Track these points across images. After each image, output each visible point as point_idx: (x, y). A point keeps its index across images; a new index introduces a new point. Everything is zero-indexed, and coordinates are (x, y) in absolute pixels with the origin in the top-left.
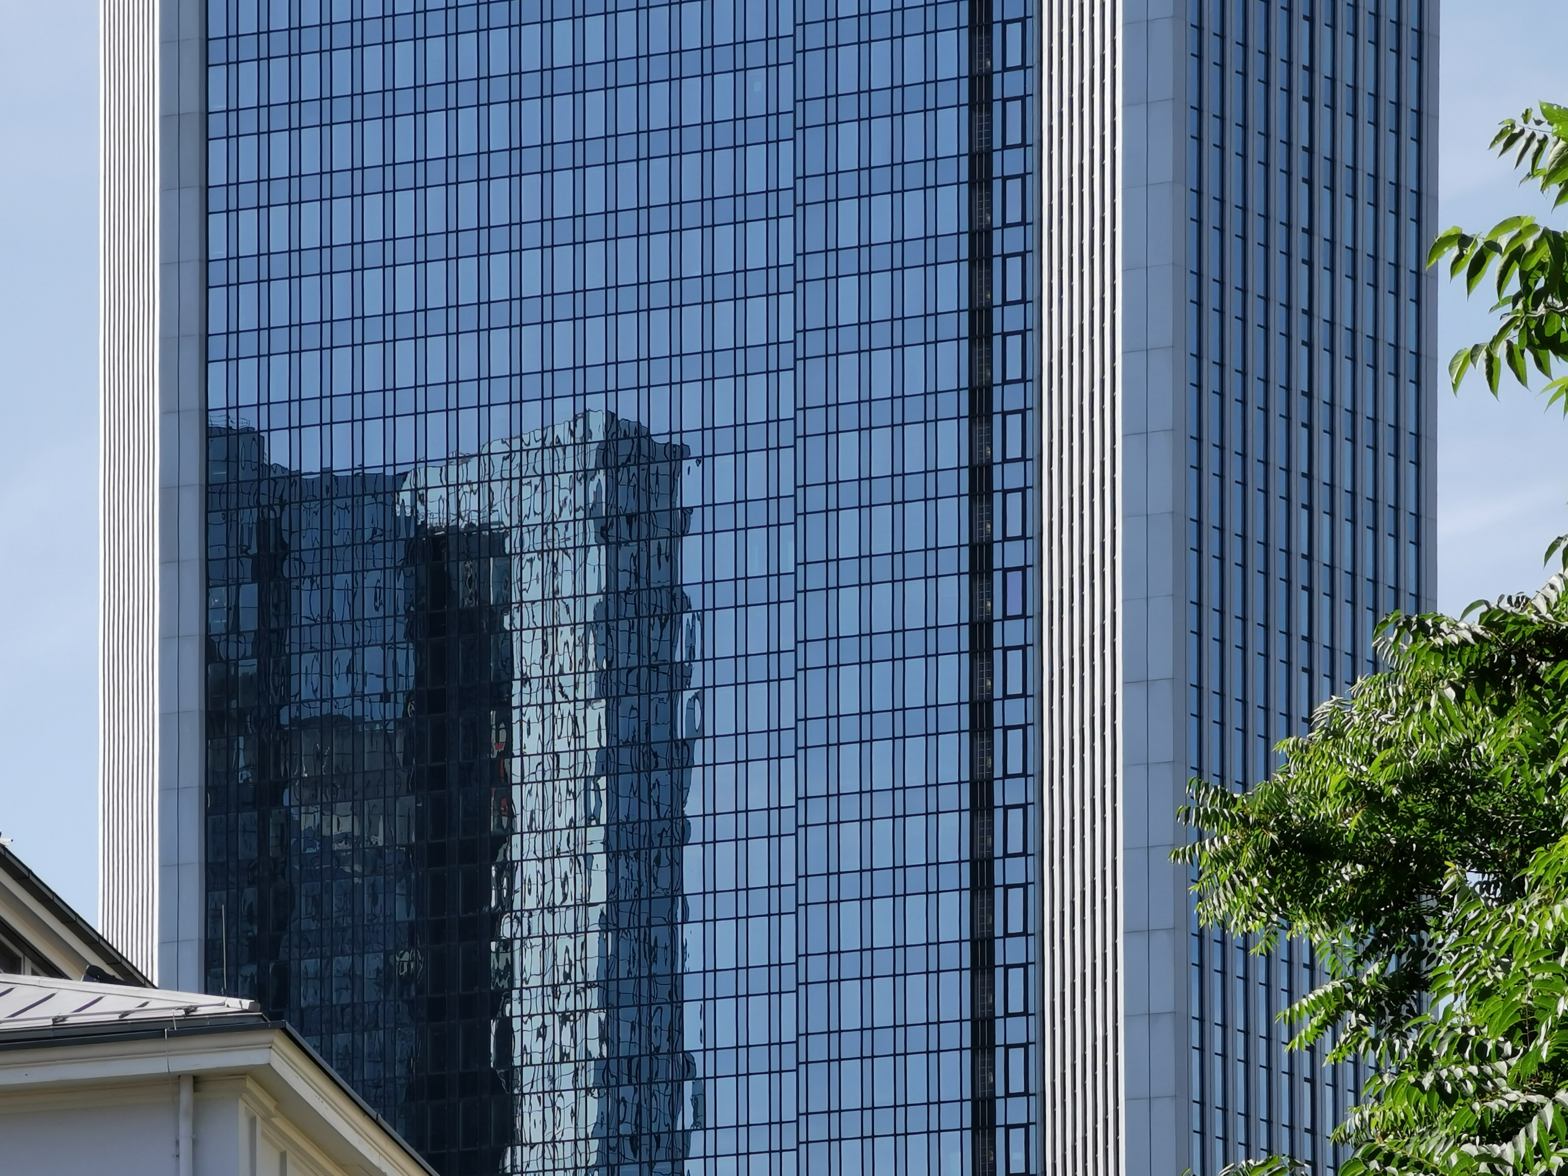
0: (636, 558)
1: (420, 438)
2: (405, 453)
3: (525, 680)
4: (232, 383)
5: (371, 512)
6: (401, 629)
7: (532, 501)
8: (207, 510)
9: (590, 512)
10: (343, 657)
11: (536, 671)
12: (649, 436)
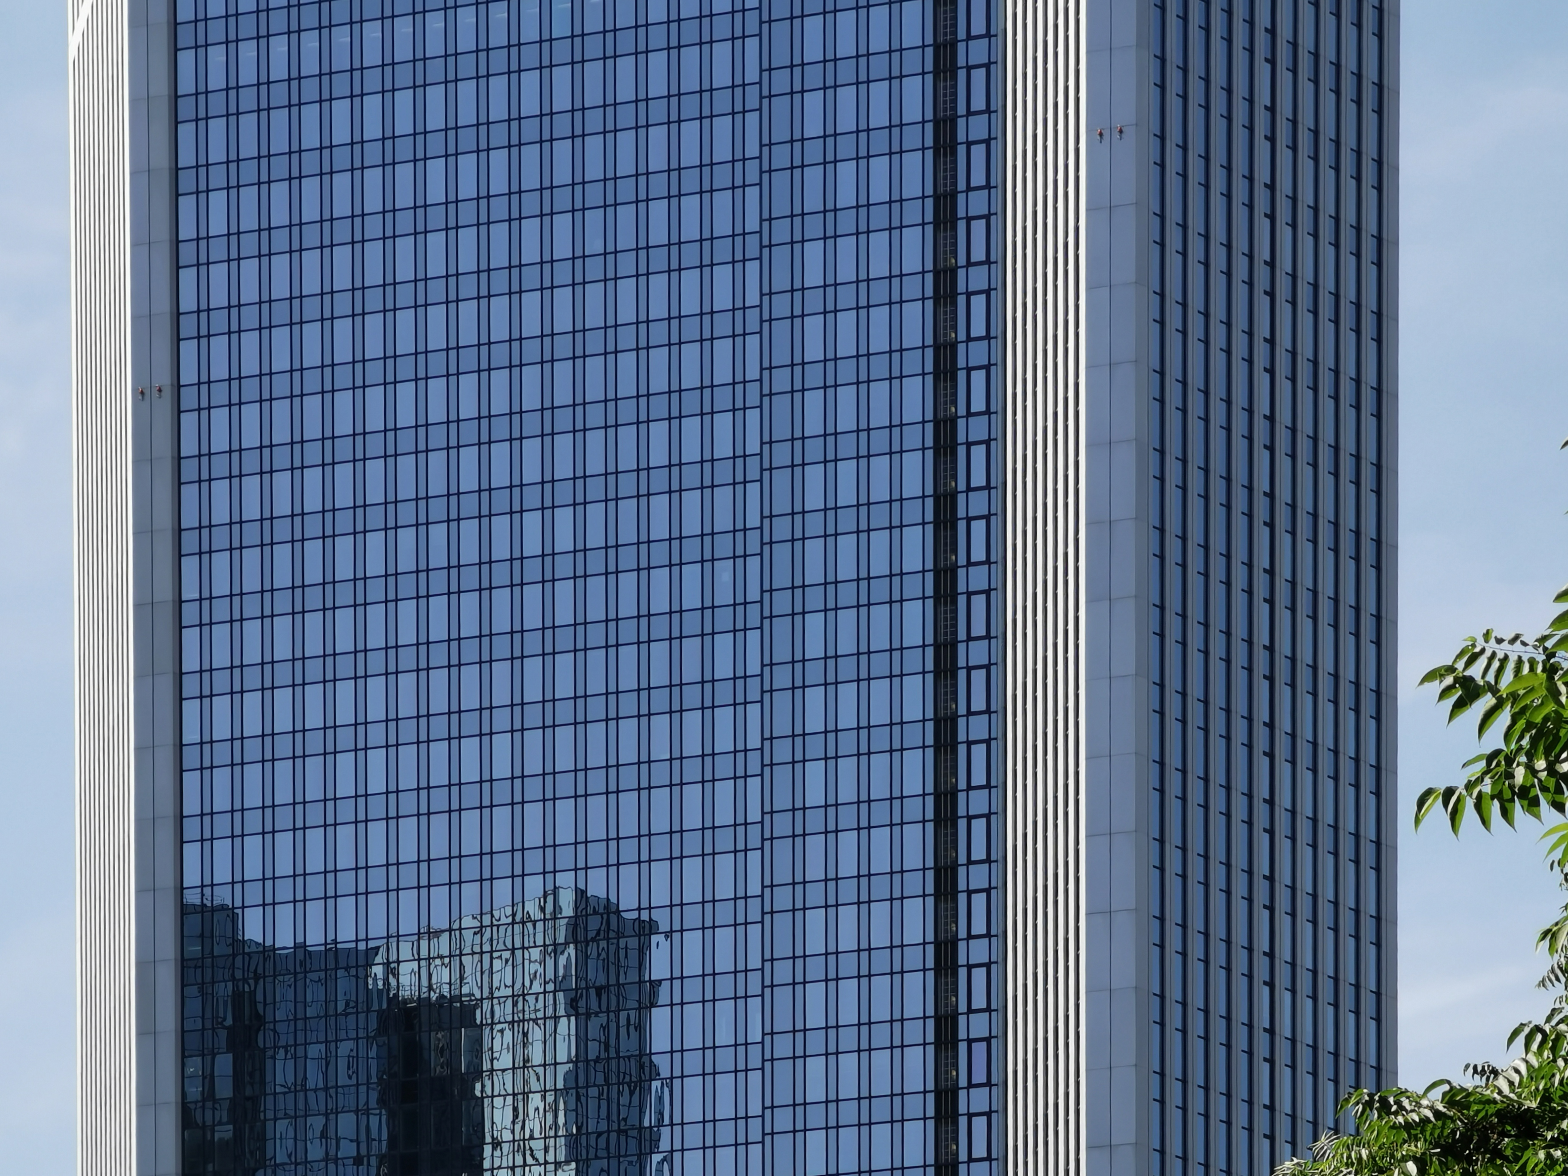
0: (605, 1028)
1: (392, 913)
2: (378, 928)
3: (497, 1144)
4: (207, 862)
5: (344, 984)
6: (374, 1096)
7: (503, 975)
8: (183, 983)
9: (559, 985)
10: (317, 1123)
11: (507, 1136)
12: (618, 912)
